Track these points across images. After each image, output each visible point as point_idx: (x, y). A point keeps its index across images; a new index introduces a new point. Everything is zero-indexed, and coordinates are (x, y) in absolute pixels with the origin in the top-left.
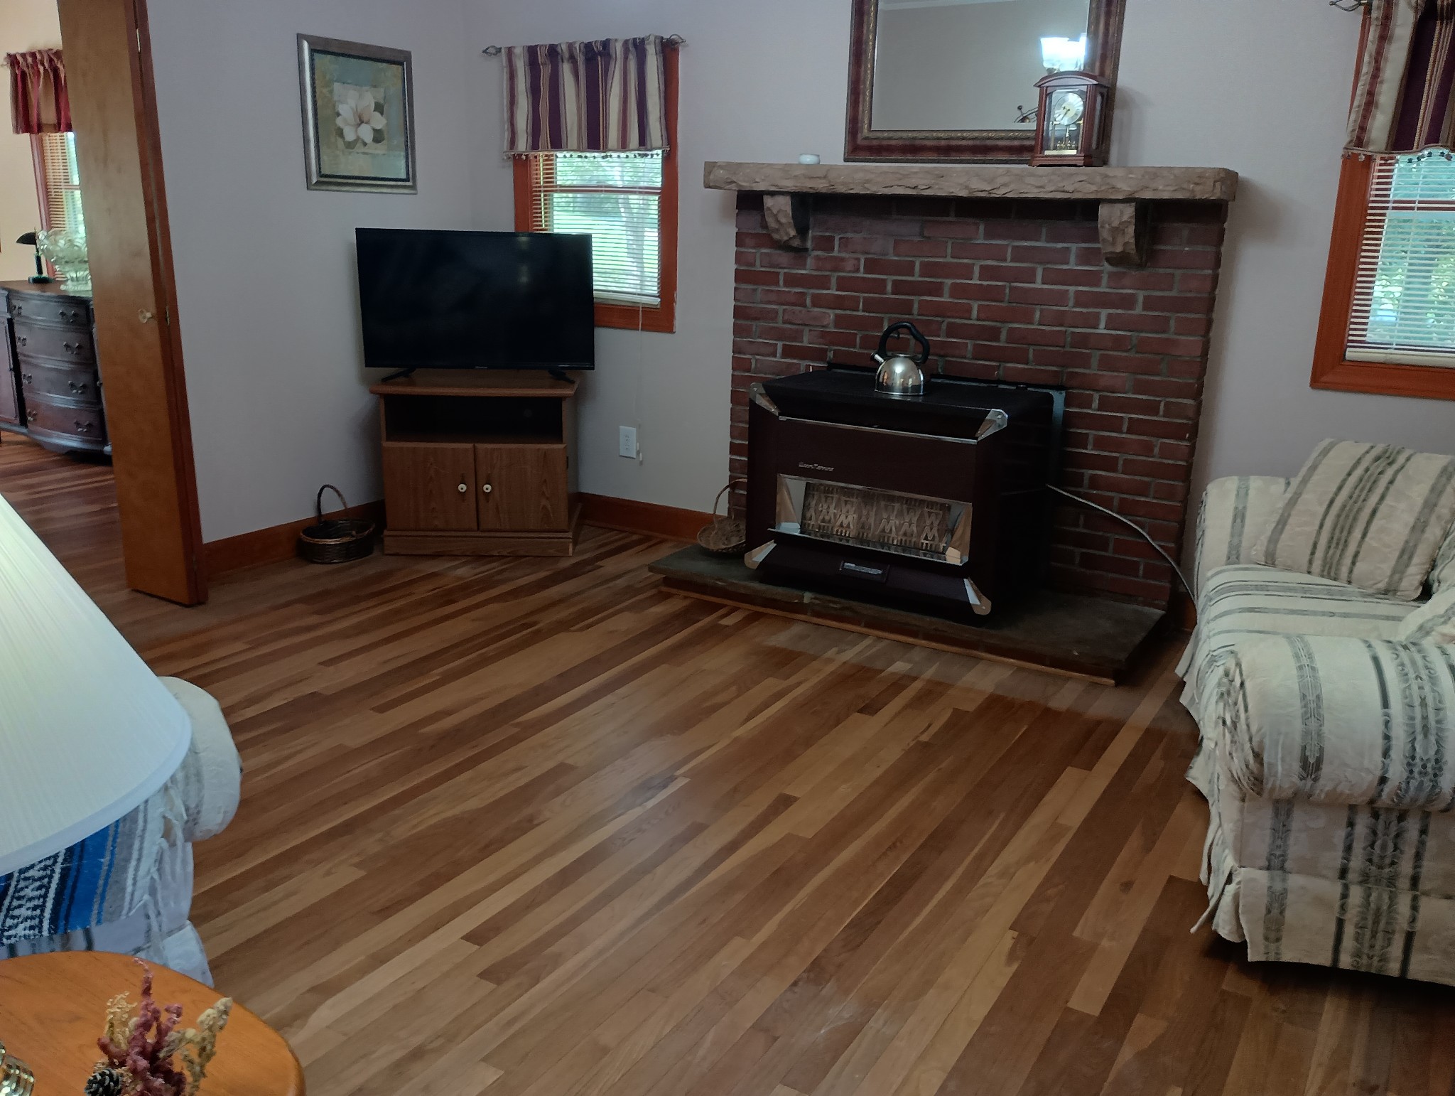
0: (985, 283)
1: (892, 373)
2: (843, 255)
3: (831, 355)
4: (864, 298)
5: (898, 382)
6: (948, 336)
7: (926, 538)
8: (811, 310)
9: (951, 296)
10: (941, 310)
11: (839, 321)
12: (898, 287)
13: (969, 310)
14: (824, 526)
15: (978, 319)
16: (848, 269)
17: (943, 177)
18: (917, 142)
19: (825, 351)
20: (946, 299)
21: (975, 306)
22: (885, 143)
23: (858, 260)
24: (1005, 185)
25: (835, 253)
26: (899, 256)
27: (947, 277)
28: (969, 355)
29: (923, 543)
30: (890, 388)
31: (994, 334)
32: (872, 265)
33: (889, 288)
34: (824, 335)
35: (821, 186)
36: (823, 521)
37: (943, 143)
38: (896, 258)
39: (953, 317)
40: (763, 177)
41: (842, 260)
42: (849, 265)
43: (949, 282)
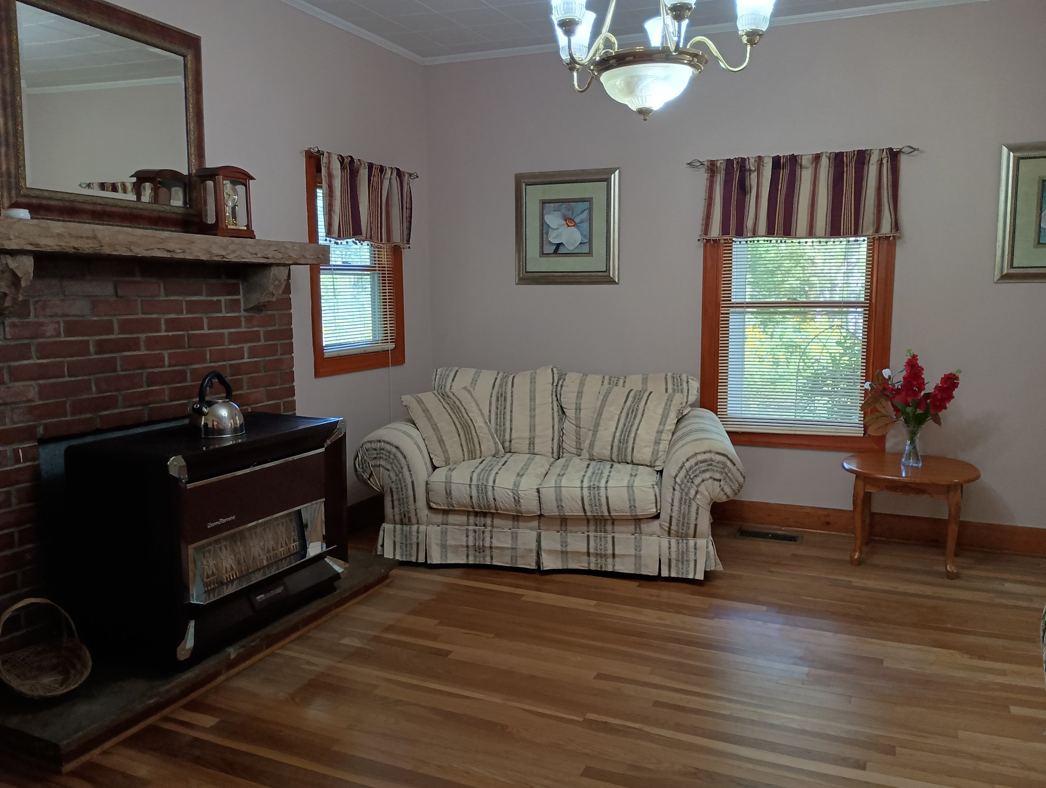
0: (170, 334)
2: (42, 319)
3: (41, 430)
4: (68, 363)
6: (148, 386)
7: (282, 547)
8: (9, 385)
9: (148, 349)
10: (142, 363)
11: (43, 392)
12: (101, 347)
13: (163, 360)
15: (170, 366)
16: (48, 334)
19: (34, 428)
20: (143, 352)
21: (166, 354)
23: (58, 323)
25: (32, 319)
26: (97, 316)
27: (143, 332)
28: (167, 399)
29: (281, 551)
31: (182, 375)
32: (72, 327)
33: (92, 349)
34: (31, 410)
38: (95, 319)
39: (152, 368)
41: (41, 325)
42: (50, 330)
43: (143, 336)
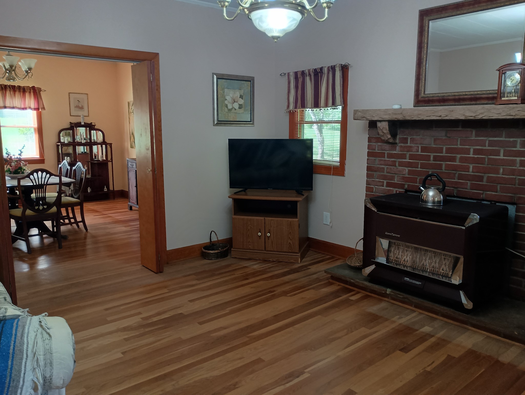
0: (476, 156)
1: (428, 195)
2: (412, 145)
3: (406, 186)
4: (421, 163)
5: (431, 199)
6: (459, 179)
7: (443, 270)
8: (398, 168)
9: (460, 162)
10: (455, 168)
11: (410, 172)
12: (435, 158)
13: (469, 168)
14: (397, 260)
15: (473, 172)
16: (414, 151)
17: (453, 111)
18: (445, 98)
19: (404, 185)
20: (457, 163)
21: (471, 167)
22: (431, 99)
23: (418, 147)
24: (482, 113)
25: (409, 144)
26: (436, 145)
27: (458, 154)
28: (469, 187)
29: (441, 272)
30: (426, 202)
31: (481, 179)
32: (424, 149)
33: (432, 158)
34: (404, 178)
35: (400, 117)
36: (397, 258)
37: (457, 97)
38: (435, 146)
39: (461, 171)
40: (376, 115)
41: (411, 147)
42: (414, 150)
43: (459, 156)
